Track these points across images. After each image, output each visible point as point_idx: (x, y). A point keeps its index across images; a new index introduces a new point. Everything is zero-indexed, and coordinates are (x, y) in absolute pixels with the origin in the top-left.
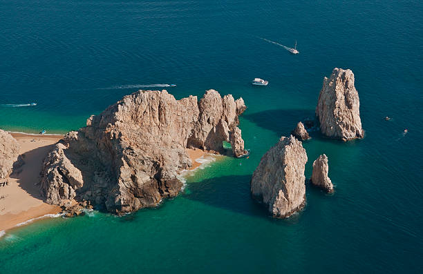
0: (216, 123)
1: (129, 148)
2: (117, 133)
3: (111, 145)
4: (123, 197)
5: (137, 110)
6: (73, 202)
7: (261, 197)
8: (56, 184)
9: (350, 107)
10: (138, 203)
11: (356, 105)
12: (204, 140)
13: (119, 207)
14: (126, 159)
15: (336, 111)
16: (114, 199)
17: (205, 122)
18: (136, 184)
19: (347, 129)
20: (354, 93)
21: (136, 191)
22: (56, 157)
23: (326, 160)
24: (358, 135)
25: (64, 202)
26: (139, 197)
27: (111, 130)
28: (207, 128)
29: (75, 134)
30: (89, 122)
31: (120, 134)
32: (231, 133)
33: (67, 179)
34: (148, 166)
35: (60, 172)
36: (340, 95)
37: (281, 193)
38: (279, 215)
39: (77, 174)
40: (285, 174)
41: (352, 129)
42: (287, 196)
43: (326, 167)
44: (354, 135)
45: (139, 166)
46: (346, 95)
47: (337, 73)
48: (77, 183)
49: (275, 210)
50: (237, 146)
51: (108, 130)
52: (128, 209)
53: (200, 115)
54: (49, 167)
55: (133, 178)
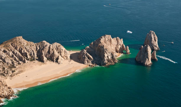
0: (122, 45)
1: (106, 49)
2: (102, 45)
3: (100, 48)
4: (106, 61)
5: (105, 40)
6: (91, 64)
7: (140, 61)
8: (86, 59)
9: (156, 41)
10: (109, 63)
11: (157, 41)
12: (118, 50)
13: (105, 64)
14: (106, 52)
15: (152, 42)
16: (104, 62)
17: (119, 45)
18: (108, 58)
19: (155, 47)
20: (156, 37)
21: (108, 61)
22: (84, 53)
23: (155, 52)
24: (158, 49)
25: (89, 64)
26: (109, 62)
27: (100, 44)
28: (119, 47)
29: (88, 47)
30: (92, 44)
31: (103, 46)
32: (126, 48)
33: (89, 58)
34: (110, 54)
35: (87, 57)
36: (153, 38)
37: (147, 59)
38: (147, 65)
39: (91, 57)
40: (148, 54)
41: (157, 47)
42: (148, 60)
43: (155, 54)
44: (157, 49)
45: (108, 54)
46: (155, 38)
47: (151, 32)
48: (91, 59)
49: (146, 64)
50: (128, 51)
51: (99, 45)
52: (107, 65)
53: (118, 43)
54: (83, 55)
55: (108, 57)
